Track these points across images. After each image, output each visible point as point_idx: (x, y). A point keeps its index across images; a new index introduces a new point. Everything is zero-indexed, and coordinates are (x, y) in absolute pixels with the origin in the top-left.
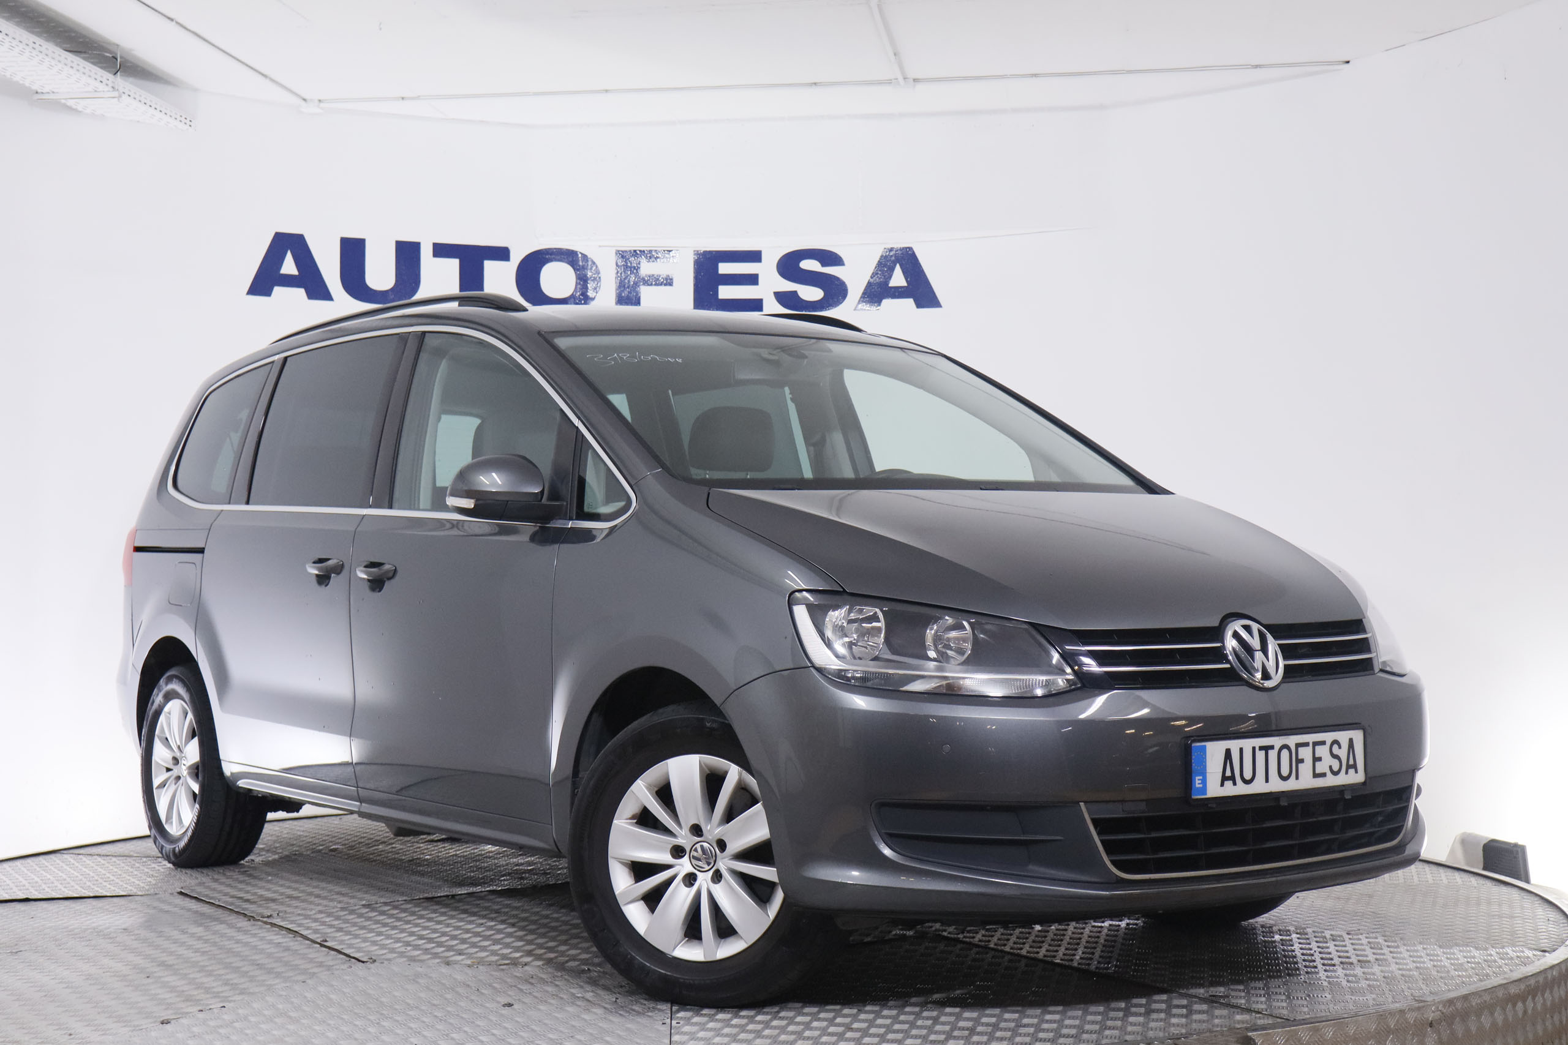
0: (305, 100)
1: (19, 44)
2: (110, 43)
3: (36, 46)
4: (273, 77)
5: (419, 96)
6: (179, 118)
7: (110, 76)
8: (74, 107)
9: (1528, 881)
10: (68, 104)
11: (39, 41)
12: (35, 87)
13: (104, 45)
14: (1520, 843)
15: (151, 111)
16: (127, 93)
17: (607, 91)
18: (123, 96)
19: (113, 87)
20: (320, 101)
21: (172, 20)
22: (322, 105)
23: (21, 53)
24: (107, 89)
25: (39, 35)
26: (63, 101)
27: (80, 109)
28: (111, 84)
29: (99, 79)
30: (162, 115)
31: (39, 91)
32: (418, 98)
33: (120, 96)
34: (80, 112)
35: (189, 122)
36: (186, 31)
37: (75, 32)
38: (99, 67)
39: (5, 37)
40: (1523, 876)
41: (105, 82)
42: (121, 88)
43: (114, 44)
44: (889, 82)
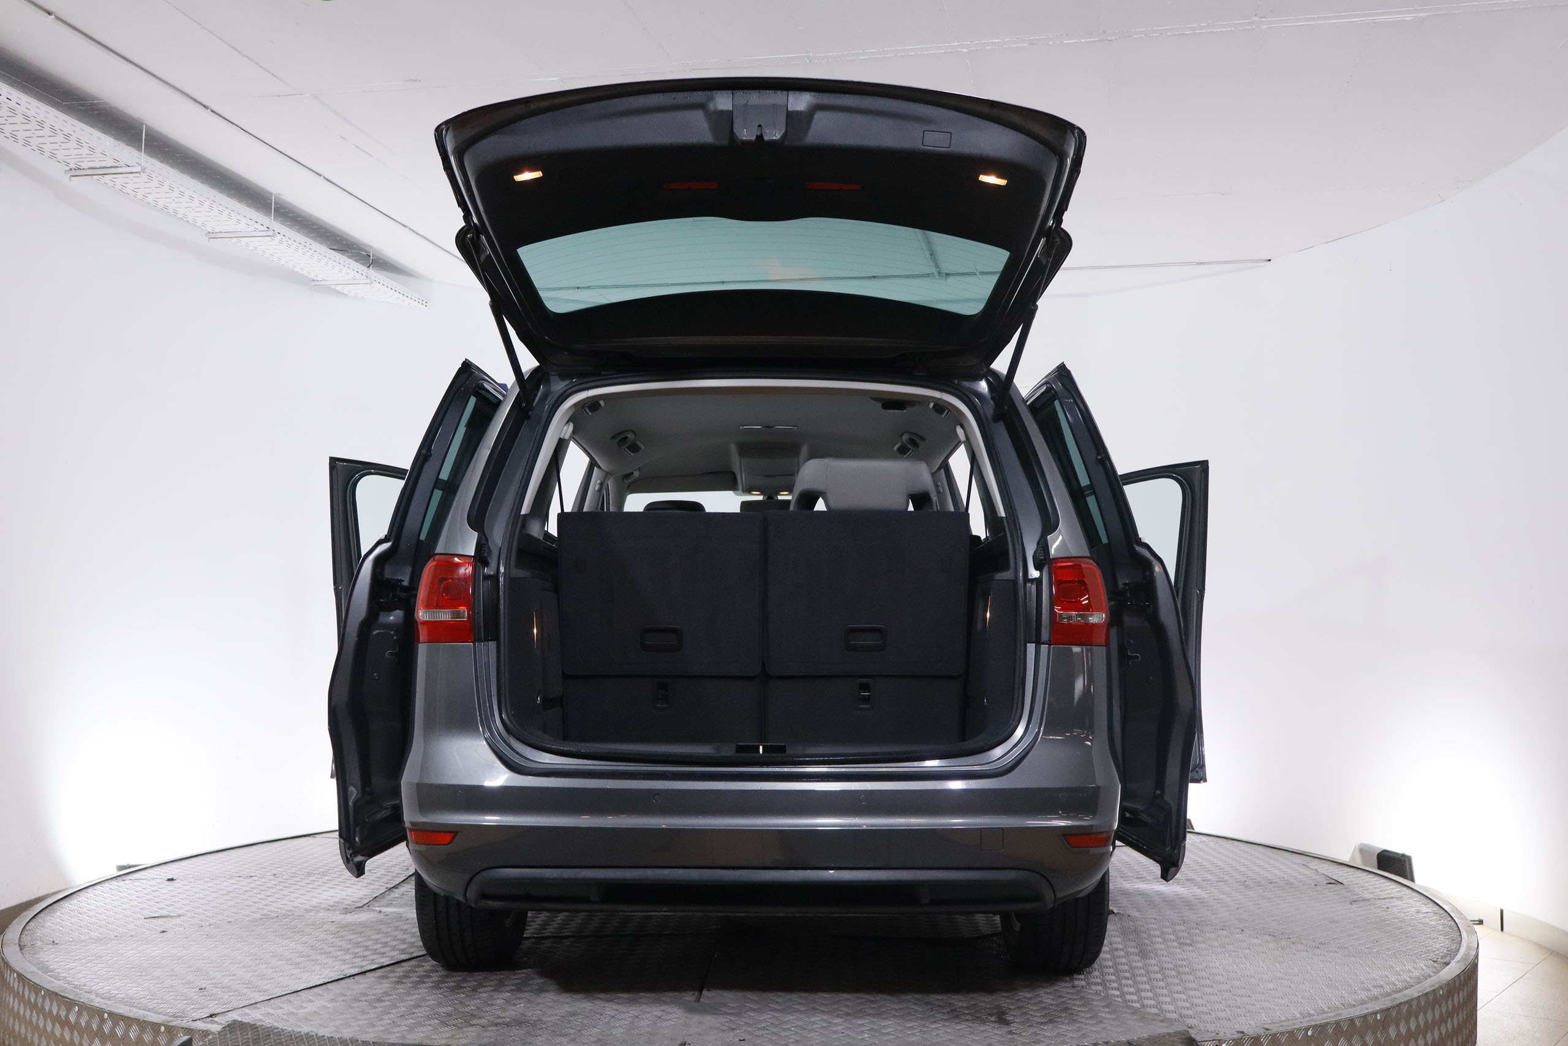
2: (365, 245)
3: (307, 245)
5: (590, 286)
6: (417, 300)
7: (365, 268)
8: (341, 291)
9: (1413, 880)
10: (337, 289)
11: (309, 241)
12: (312, 276)
13: (362, 246)
14: (1407, 853)
15: (396, 294)
16: (377, 280)
18: (374, 283)
19: (367, 277)
21: (406, 227)
23: (297, 250)
24: (362, 277)
25: (314, 239)
26: (333, 287)
27: (346, 293)
28: (364, 274)
29: (356, 270)
30: (405, 297)
31: (315, 279)
32: (588, 288)
33: (372, 283)
34: (346, 295)
35: (425, 303)
36: (416, 235)
37: (340, 237)
38: (361, 263)
39: (283, 237)
40: (1409, 876)
41: (360, 272)
42: (373, 278)
43: (369, 246)
44: (928, 275)
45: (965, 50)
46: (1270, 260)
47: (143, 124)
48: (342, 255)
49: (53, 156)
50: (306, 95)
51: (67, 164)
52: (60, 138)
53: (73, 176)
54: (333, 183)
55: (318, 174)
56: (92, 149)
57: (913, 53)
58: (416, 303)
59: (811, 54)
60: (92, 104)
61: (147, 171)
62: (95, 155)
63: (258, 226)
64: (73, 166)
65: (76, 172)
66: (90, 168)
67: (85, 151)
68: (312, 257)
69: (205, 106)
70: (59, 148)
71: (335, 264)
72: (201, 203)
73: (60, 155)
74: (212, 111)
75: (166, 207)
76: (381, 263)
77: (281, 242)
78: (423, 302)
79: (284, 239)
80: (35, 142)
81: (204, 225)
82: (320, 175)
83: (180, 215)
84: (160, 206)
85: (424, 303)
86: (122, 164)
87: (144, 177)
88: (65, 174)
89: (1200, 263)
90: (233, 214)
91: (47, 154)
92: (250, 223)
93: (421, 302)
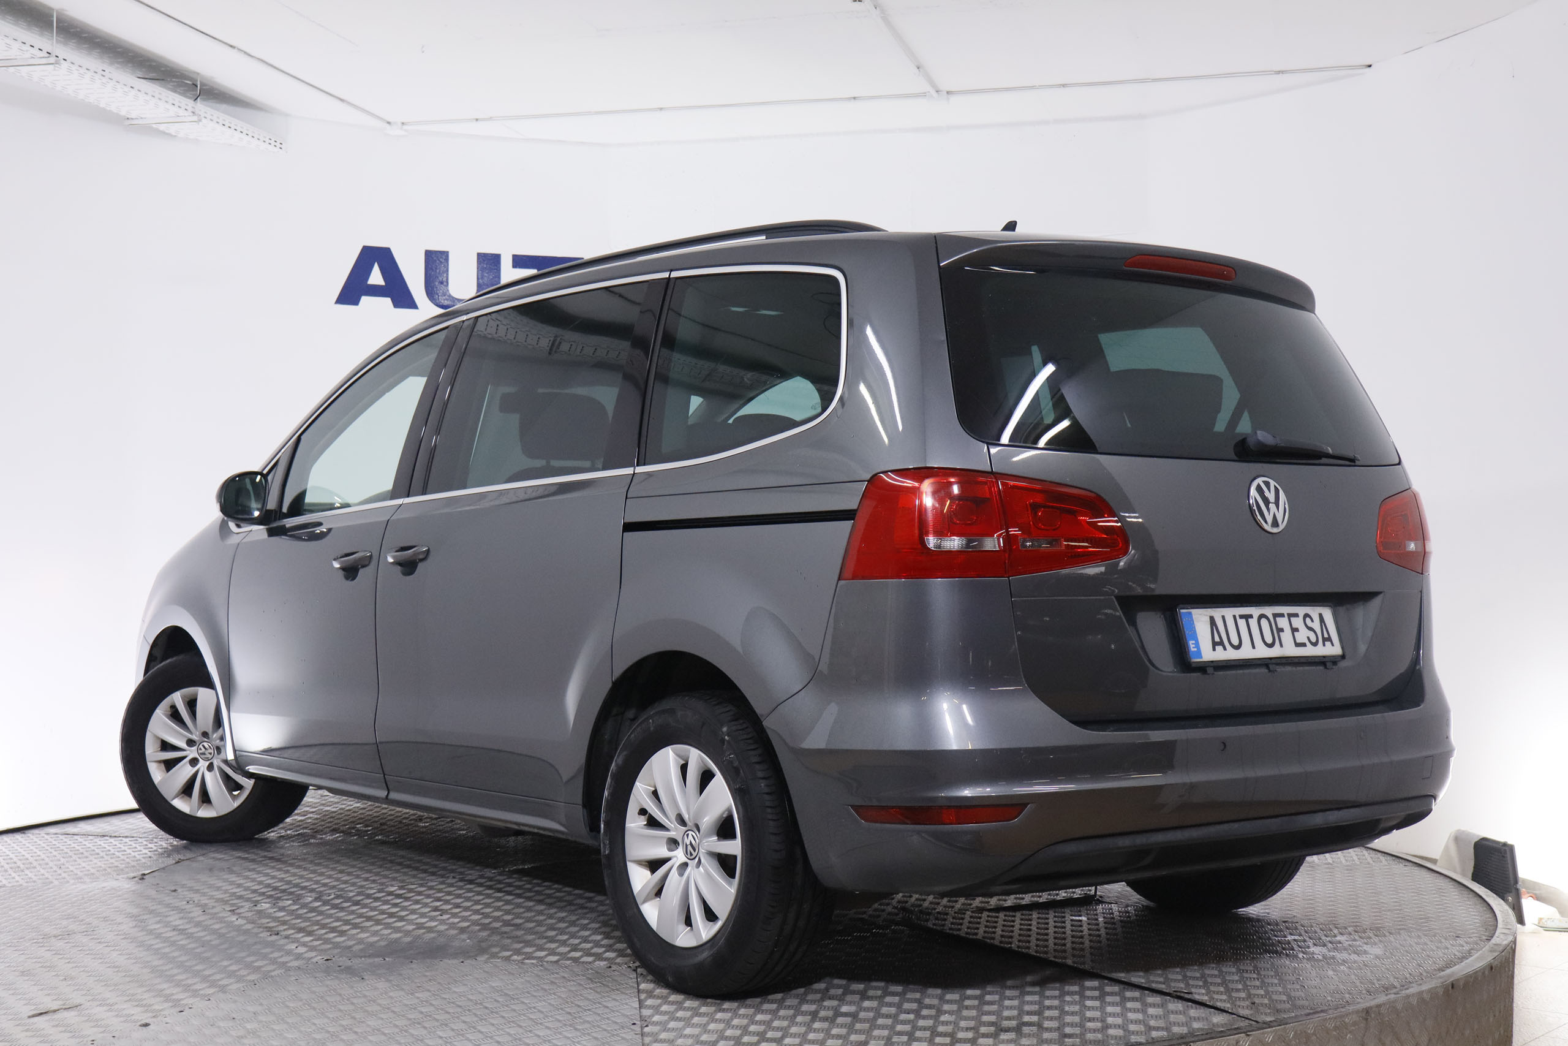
0: (388, 123)
1: (87, 72)
2: (189, 71)
3: (106, 71)
4: (349, 101)
5: (492, 117)
6: (268, 141)
7: (190, 102)
8: (167, 131)
10: (159, 129)
12: (123, 113)
13: (185, 73)
15: (237, 134)
16: (206, 117)
17: (661, 109)
18: (204, 120)
19: (193, 112)
20: (402, 124)
22: (404, 127)
24: (187, 113)
26: (154, 126)
27: (170, 134)
28: (189, 109)
29: (178, 104)
30: (249, 138)
31: (129, 117)
32: (491, 119)
33: (201, 120)
38: (184, 96)
41: (183, 107)
42: (203, 114)
43: (195, 72)
44: (922, 95)
46: (1370, 66)
48: (161, 86)
58: (266, 145)
63: (35, 51)
71: (149, 98)
76: (214, 93)
78: (276, 144)
85: (278, 144)
89: (1279, 72)
93: (273, 143)
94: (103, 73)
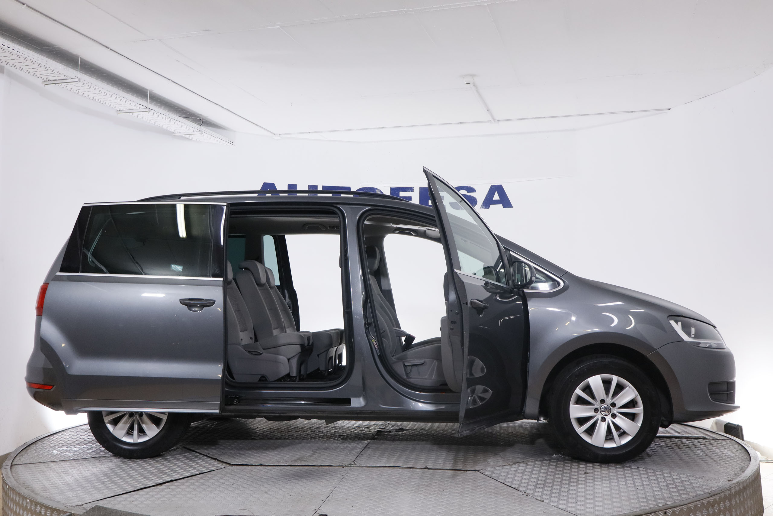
0: (274, 134)
1: (160, 114)
2: (198, 114)
4: (260, 125)
6: (227, 141)
7: (199, 126)
8: (188, 138)
10: (186, 137)
11: (169, 113)
12: (172, 131)
15: (216, 139)
16: (206, 132)
17: (383, 128)
18: (204, 133)
20: (280, 134)
21: (217, 104)
22: (281, 136)
23: (162, 118)
24: (197, 131)
25: (172, 112)
26: (184, 136)
27: (191, 139)
28: (199, 129)
29: (194, 127)
30: (220, 140)
31: (174, 132)
32: (315, 132)
33: (202, 133)
34: (191, 140)
35: (232, 143)
36: (223, 109)
37: (186, 110)
38: (196, 124)
41: (196, 128)
42: (203, 130)
43: (201, 115)
44: (488, 121)
45: (485, 4)
46: (670, 109)
47: (79, 57)
48: (187, 120)
49: (35, 75)
50: (155, 40)
51: (42, 78)
52: (36, 66)
53: (46, 84)
54: (177, 84)
55: (169, 79)
56: (53, 71)
57: (459, 7)
58: (227, 143)
59: (405, 9)
60: (53, 48)
61: (81, 81)
62: (55, 74)
63: (141, 106)
64: (45, 79)
65: (48, 82)
66: (54, 80)
67: (49, 72)
68: (170, 121)
69: (107, 47)
70: (37, 71)
71: (182, 124)
72: (111, 96)
73: (38, 74)
74: (111, 50)
75: (94, 99)
76: (207, 123)
77: (154, 114)
79: (155, 113)
80: (25, 68)
81: (114, 107)
82: (170, 80)
83: (102, 102)
84: (92, 98)
86: (69, 78)
87: (80, 84)
88: (42, 83)
89: (632, 112)
90: (127, 101)
91: (32, 74)
92: (137, 105)
93: (229, 142)
94: (166, 115)
